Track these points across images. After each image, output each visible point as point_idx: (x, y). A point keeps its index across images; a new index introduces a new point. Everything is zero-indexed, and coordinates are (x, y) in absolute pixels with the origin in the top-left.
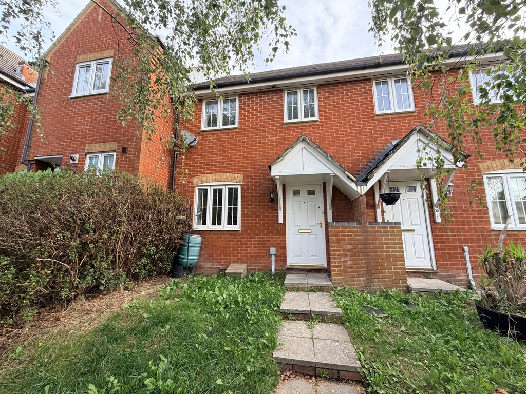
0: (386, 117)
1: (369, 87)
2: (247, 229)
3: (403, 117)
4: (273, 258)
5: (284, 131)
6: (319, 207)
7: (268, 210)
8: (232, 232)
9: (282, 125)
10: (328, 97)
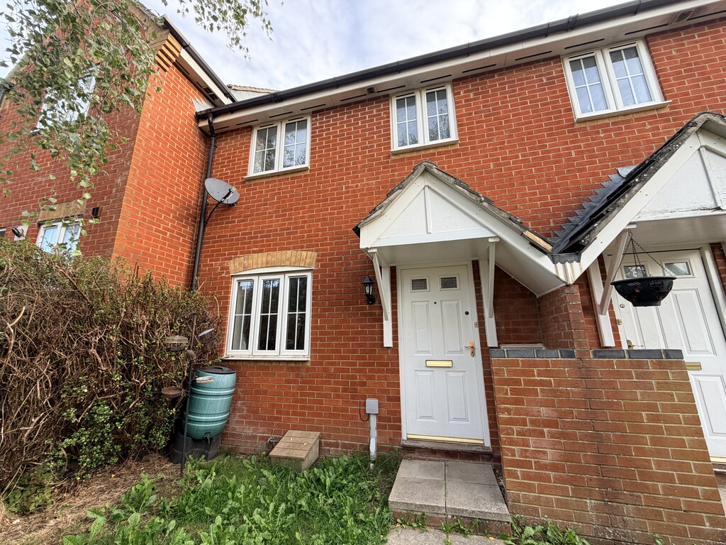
0: (600, 122)
1: (557, 72)
2: (322, 357)
3: (637, 120)
4: (373, 422)
5: (392, 166)
6: (467, 313)
7: (362, 321)
8: (293, 365)
9: (389, 157)
10: (475, 99)
